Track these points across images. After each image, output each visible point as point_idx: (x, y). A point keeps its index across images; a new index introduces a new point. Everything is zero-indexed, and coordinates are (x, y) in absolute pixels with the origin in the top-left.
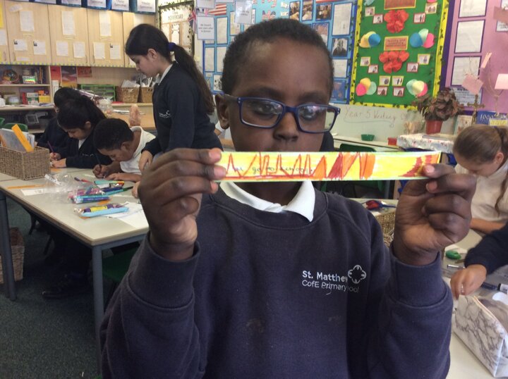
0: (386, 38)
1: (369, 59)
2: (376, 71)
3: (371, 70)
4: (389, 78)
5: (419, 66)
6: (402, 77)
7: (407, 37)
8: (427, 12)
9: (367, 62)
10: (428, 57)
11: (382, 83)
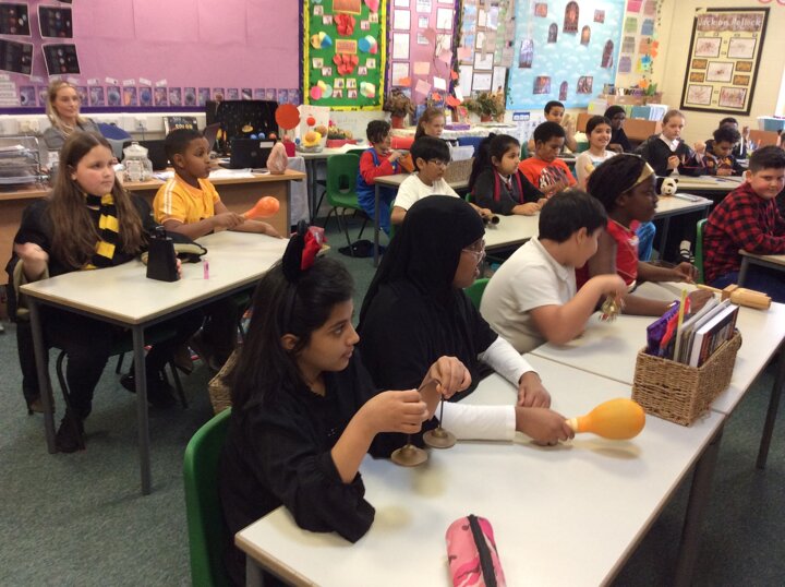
0: (337, 41)
1: (321, 61)
2: (330, 73)
3: (324, 72)
4: (343, 80)
5: (368, 70)
6: (354, 80)
7: (355, 42)
8: (370, 20)
9: (319, 64)
10: (374, 61)
11: (336, 85)
